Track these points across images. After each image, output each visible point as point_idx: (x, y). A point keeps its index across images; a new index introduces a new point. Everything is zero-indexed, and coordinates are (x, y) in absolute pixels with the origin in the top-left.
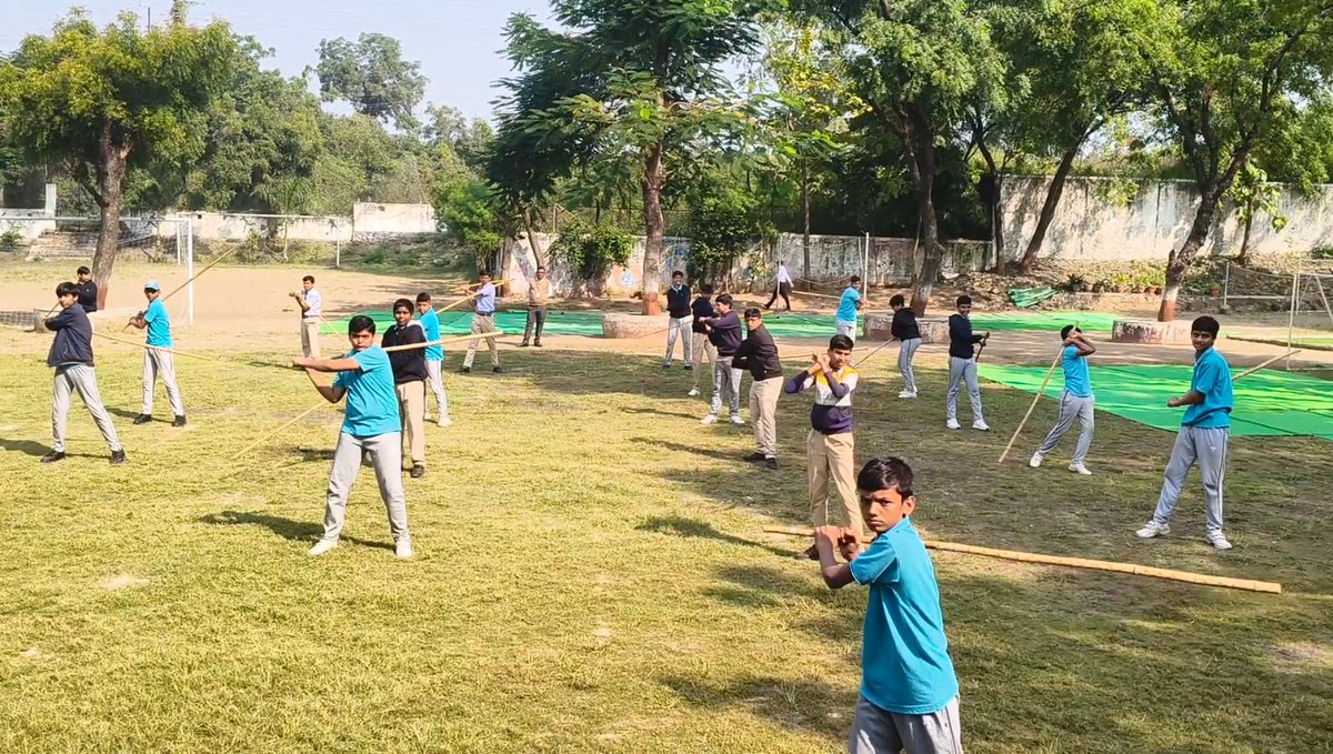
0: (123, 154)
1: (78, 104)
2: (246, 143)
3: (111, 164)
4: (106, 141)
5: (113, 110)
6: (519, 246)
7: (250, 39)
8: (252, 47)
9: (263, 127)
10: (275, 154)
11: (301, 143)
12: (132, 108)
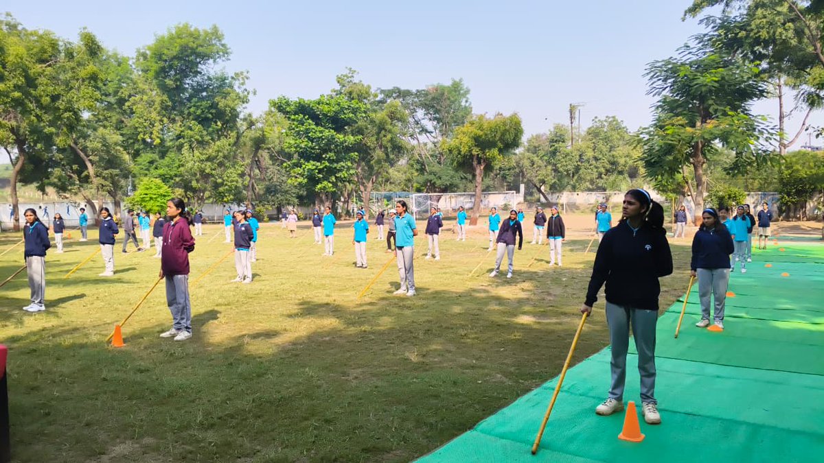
0: (482, 168)
1: (464, 150)
2: (594, 162)
3: (478, 172)
4: (475, 163)
5: (475, 151)
6: (687, 200)
7: (614, 117)
8: (614, 121)
9: (603, 155)
10: (608, 166)
11: (619, 160)
12: (483, 150)
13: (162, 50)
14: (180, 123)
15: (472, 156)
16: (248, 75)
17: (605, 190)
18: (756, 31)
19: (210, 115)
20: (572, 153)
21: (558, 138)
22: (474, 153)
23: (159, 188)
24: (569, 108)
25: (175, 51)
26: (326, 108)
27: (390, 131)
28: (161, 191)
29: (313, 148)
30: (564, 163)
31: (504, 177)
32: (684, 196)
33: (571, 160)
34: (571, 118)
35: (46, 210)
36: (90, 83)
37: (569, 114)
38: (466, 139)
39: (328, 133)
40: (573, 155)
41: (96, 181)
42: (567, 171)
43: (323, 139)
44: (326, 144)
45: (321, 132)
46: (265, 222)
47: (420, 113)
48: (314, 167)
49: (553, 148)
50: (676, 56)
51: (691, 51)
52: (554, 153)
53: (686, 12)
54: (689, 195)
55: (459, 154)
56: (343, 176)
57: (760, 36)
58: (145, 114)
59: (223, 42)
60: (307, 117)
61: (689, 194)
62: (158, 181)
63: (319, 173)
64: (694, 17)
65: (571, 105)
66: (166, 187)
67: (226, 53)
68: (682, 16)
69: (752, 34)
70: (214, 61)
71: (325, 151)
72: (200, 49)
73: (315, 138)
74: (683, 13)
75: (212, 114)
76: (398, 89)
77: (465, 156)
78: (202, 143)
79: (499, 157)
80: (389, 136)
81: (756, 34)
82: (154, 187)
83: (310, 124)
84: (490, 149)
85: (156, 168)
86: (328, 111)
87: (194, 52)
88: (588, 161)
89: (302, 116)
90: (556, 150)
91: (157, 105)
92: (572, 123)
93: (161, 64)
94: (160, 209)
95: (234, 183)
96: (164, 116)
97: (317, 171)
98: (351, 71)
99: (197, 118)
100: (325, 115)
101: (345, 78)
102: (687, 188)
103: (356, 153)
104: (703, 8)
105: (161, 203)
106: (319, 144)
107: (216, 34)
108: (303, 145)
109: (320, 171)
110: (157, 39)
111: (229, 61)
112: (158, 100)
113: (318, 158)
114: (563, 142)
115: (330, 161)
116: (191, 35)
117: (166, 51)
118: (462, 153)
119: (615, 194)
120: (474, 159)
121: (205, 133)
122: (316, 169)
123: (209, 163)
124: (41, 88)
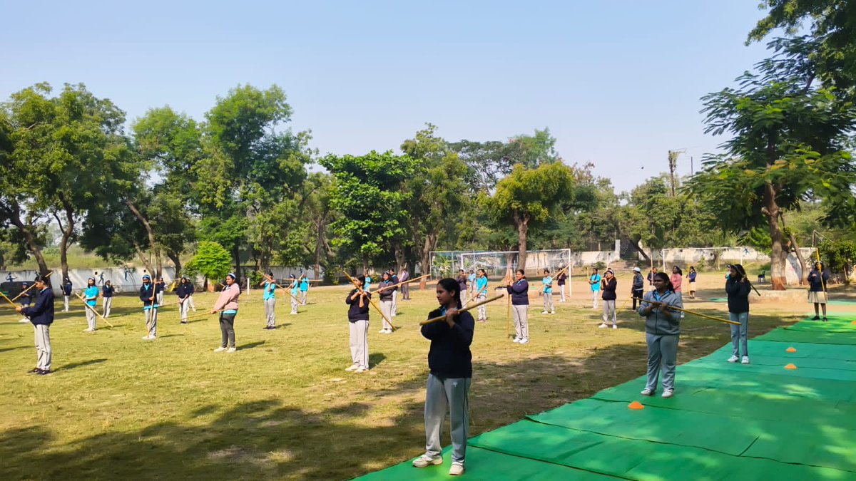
0: (525, 223)
3: (520, 228)
4: (516, 218)
6: (792, 256)
13: (223, 113)
14: (243, 185)
15: (512, 210)
16: (310, 135)
17: (711, 245)
18: (828, 51)
19: (273, 177)
20: (671, 204)
21: (655, 189)
22: (514, 206)
23: (216, 252)
24: (668, 156)
25: (235, 113)
26: (372, 164)
27: (446, 186)
28: (219, 255)
29: (359, 207)
30: (663, 216)
31: (598, 233)
32: (788, 252)
33: (670, 211)
34: (671, 166)
35: (102, 276)
36: (62, 144)
37: (669, 162)
38: (506, 192)
39: (373, 190)
40: (672, 206)
41: (154, 245)
42: (666, 224)
43: (368, 197)
44: (371, 202)
45: (366, 189)
46: (335, 285)
47: (493, 166)
48: (357, 227)
49: (651, 199)
50: (736, 87)
51: (754, 80)
52: (650, 205)
53: (750, 36)
54: (793, 251)
55: (499, 208)
56: (388, 236)
57: (833, 56)
58: (209, 177)
59: (284, 102)
60: (352, 174)
61: (793, 249)
62: (216, 244)
63: (364, 232)
64: (759, 40)
65: (670, 152)
66: (224, 251)
67: (287, 113)
68: (746, 40)
69: (823, 54)
70: (275, 123)
71: (372, 209)
72: (258, 110)
73: (358, 196)
74: (747, 37)
75: (274, 175)
76: (466, 142)
77: (504, 211)
78: (265, 205)
79: (542, 210)
80: (445, 191)
81: (827, 54)
82: (211, 251)
83: (356, 180)
84: (532, 202)
85: (218, 231)
86: (374, 167)
87: (253, 114)
88: (690, 213)
89: (346, 173)
90: (653, 202)
91: (221, 168)
92: (672, 171)
93: (224, 127)
94: (216, 273)
95: (297, 245)
96: (229, 178)
97: (361, 231)
98: (430, 126)
99: (259, 181)
100: (371, 171)
101: (425, 134)
102: (790, 243)
103: (405, 211)
104: (769, 29)
105: (217, 267)
106: (362, 203)
107: (277, 95)
108: (347, 204)
109: (365, 231)
110: (219, 103)
111: (289, 122)
112: (222, 162)
113: (364, 217)
114: (663, 192)
115: (374, 220)
116: (250, 96)
117: (226, 114)
118: (501, 207)
119: (725, 249)
120: (516, 214)
121: (267, 194)
122: (359, 228)
123: (272, 225)
124: (17, 151)
